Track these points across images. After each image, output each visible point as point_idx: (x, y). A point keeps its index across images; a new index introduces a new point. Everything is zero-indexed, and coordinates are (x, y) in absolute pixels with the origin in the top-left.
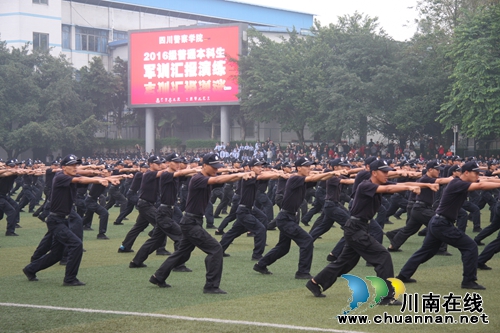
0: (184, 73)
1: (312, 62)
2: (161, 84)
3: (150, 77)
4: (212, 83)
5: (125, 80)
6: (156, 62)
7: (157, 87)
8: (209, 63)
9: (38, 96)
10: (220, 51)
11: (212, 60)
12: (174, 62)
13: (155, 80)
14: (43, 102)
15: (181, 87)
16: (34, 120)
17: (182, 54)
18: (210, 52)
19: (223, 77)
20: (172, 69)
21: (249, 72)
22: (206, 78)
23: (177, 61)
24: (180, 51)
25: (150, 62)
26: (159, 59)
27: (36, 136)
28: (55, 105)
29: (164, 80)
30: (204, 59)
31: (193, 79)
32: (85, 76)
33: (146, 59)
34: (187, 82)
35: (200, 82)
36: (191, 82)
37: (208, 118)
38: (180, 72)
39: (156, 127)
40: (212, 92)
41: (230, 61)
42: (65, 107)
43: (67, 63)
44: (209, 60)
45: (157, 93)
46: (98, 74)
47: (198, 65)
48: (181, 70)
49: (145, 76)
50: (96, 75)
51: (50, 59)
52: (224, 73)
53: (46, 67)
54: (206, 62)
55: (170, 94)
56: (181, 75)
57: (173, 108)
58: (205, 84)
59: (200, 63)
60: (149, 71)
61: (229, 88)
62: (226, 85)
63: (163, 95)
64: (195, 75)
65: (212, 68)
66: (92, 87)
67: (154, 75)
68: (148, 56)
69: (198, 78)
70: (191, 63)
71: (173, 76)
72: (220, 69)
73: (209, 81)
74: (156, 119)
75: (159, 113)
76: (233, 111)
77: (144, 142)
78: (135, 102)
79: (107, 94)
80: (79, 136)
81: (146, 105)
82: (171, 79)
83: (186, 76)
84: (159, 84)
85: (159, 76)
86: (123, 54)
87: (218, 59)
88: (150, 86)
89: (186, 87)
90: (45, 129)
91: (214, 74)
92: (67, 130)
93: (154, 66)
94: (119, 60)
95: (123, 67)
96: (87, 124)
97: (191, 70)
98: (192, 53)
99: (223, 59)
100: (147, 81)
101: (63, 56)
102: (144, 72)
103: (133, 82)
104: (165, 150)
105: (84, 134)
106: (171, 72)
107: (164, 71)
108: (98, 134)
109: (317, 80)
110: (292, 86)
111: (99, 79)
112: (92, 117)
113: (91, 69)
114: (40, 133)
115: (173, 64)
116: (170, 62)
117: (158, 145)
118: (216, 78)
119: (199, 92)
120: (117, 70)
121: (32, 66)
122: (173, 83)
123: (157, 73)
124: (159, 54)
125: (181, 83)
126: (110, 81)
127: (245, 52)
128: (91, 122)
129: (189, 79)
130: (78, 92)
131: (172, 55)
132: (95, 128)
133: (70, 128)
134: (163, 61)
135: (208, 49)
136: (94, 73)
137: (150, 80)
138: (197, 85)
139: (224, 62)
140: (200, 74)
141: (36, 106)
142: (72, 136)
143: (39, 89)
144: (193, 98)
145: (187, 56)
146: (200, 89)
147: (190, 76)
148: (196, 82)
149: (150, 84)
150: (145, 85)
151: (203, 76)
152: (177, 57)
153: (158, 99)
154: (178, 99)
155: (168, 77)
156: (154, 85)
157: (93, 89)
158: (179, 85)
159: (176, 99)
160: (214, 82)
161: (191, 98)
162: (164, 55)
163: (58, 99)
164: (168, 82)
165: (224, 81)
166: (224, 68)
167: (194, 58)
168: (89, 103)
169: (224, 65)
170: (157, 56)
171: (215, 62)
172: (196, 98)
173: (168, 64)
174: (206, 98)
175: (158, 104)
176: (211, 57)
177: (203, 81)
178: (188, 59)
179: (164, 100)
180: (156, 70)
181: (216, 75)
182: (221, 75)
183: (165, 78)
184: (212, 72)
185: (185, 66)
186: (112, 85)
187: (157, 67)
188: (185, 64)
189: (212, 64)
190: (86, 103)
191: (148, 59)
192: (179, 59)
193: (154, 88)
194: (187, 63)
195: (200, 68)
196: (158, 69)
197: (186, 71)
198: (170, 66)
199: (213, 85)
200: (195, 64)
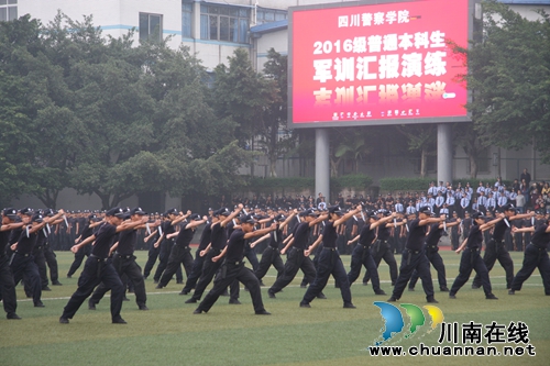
0: (378, 73)
2: (340, 91)
3: (323, 80)
4: (423, 88)
5: (284, 84)
6: (333, 55)
7: (334, 95)
8: (420, 56)
9: (152, 112)
10: (438, 38)
11: (423, 51)
12: (363, 55)
13: (331, 85)
14: (159, 122)
15: (374, 95)
16: (144, 148)
17: (375, 42)
18: (421, 39)
19: (441, 78)
20: (359, 66)
21: (489, 69)
22: (414, 80)
23: (367, 54)
24: (372, 38)
25: (323, 56)
26: (338, 50)
27: (150, 173)
28: (177, 124)
29: (347, 84)
30: (411, 50)
31: (392, 81)
32: (223, 79)
33: (317, 52)
34: (382, 87)
35: (404, 87)
36: (388, 86)
37: (415, 143)
38: (370, 71)
39: (332, 158)
40: (423, 102)
41: (453, 49)
42: (192, 128)
43: (194, 60)
44: (418, 51)
45: (333, 104)
46: (242, 75)
47: (401, 60)
48: (374, 67)
49: (315, 78)
50: (239, 78)
51: (167, 54)
52: (444, 71)
53: (163, 67)
54: (414, 54)
55: (356, 105)
56: (373, 76)
57: (358, 128)
58: (412, 90)
59: (405, 56)
60: (322, 71)
61: (452, 95)
62: (447, 90)
63: (344, 107)
64: (397, 75)
65: (423, 64)
66: (234, 96)
67: (330, 77)
68: (320, 47)
69: (400, 81)
70: (389, 57)
71: (359, 77)
72: (437, 64)
73: (419, 85)
74: (333, 145)
75: (336, 135)
76: (457, 131)
77: (314, 181)
78: (299, 119)
79: (255, 107)
80: (215, 172)
81: (316, 123)
82: (357, 83)
83: (382, 76)
84: (337, 90)
85: (337, 79)
86: (281, 45)
87: (434, 50)
88: (322, 94)
89: (382, 94)
90: (162, 162)
91: (426, 73)
92: (196, 164)
93: (329, 62)
94: (273, 54)
95: (280, 65)
96: (225, 154)
97: (389, 68)
98: (391, 41)
99: (441, 49)
100: (318, 85)
101: (185, 49)
102: (313, 71)
103: (296, 87)
104: (345, 194)
105: (221, 170)
106: (356, 71)
107: (345, 69)
108: (243, 170)
111: (244, 83)
112: (234, 143)
113: (232, 69)
114: (156, 168)
115: (359, 59)
116: (356, 55)
117: (334, 187)
118: (431, 79)
119: (401, 102)
120: (269, 68)
121: (139, 64)
122: (359, 89)
123: (334, 73)
124: (338, 44)
125: (373, 88)
126: (261, 86)
127: (478, 37)
128: (232, 151)
129: (386, 81)
130: (210, 104)
131: (359, 44)
132: (238, 160)
133: (201, 161)
134: (343, 55)
135: (417, 35)
136: (237, 77)
137: (323, 85)
138: (400, 90)
139: (444, 54)
140: (404, 74)
141: (148, 127)
142: (204, 174)
143: (152, 100)
144: (393, 113)
145: (382, 46)
146: (404, 97)
147: (388, 77)
148: (397, 86)
149: (323, 90)
150: (315, 93)
151: (409, 75)
152: (367, 47)
153: (335, 114)
154: (369, 113)
155: (352, 79)
156: (330, 92)
157: (236, 100)
158: (369, 92)
159: (365, 114)
160: (427, 85)
161: (390, 112)
162: (345, 45)
163: (182, 115)
164: (352, 88)
165: (444, 84)
166: (444, 63)
167: (395, 48)
168: (228, 120)
169: (443, 59)
170: (334, 48)
171: (429, 54)
172: (397, 112)
173: (352, 59)
174: (414, 112)
175: (336, 122)
176: (422, 47)
177: (410, 85)
178: (385, 49)
179: (345, 115)
180: (332, 68)
181: (430, 75)
182: (438, 74)
183: (347, 80)
184: (423, 70)
185: (381, 62)
186: (264, 93)
187: (334, 63)
188: (379, 58)
189: (424, 57)
190: (224, 121)
191: (321, 52)
192: (371, 50)
193: (329, 97)
194: (383, 57)
195: (404, 63)
196: (336, 67)
197: (381, 69)
198: (356, 63)
199: (426, 91)
200: (396, 57)
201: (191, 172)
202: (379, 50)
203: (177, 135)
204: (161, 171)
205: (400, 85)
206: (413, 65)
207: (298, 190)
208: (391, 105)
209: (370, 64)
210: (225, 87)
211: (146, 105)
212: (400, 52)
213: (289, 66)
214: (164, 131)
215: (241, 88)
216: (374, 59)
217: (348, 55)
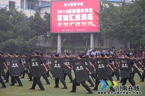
0: (75, 19)
1: (133, 14)
2: (64, 24)
3: (60, 21)
4: (87, 23)
5: (49, 21)
6: (63, 14)
7: (63, 25)
8: (86, 15)
9: (13, 28)
10: (91, 10)
11: (87, 13)
12: (71, 14)
13: (62, 22)
14: (15, 31)
15: (74, 25)
16: (11, 38)
17: (74, 11)
18: (86, 10)
19: (92, 21)
20: (70, 17)
21: (105, 18)
22: (84, 21)
23: (72, 14)
24: (73, 10)
25: (60, 14)
26: (64, 13)
27: (12, 45)
28: (20, 32)
29: (66, 22)
30: (84, 13)
31: (79, 21)
32: (33, 20)
33: (58, 13)
34: (76, 23)
35: (82, 23)
36: (78, 23)
37: (84, 38)
38: (73, 18)
39: (62, 41)
40: (87, 27)
41: (95, 13)
42: (24, 33)
43: (24, 14)
44: (86, 13)
45: (63, 27)
46: (38, 19)
47: (81, 16)
48: (74, 17)
49: (58, 20)
50: (37, 19)
51: (17, 12)
52: (93, 19)
53: (16, 16)
54: (85, 14)
55: (69, 27)
56: (73, 20)
58: (84, 24)
59: (82, 15)
60: (59, 18)
61: (95, 25)
62: (93, 24)
63: (66, 28)
64: (80, 20)
65: (87, 17)
66: (36, 24)
67: (62, 20)
68: (59, 12)
69: (81, 21)
70: (78, 15)
71: (70, 20)
72: (91, 17)
73: (86, 22)
74: (62, 38)
75: (63, 35)
76: (96, 35)
77: (57, 48)
78: (53, 31)
79: (41, 27)
80: (30, 45)
81: (58, 32)
82: (69, 21)
83: (76, 20)
84: (64, 23)
85: (64, 20)
86: (48, 11)
87: (90, 13)
88: (60, 24)
89: (76, 25)
90: (16, 42)
91: (88, 19)
92: (25, 42)
93: (62, 16)
94: (46, 13)
95: (48, 16)
96: (33, 40)
97: (78, 17)
98: (78, 10)
99: (92, 13)
100: (59, 22)
101: (22, 11)
102: (57, 18)
103: (52, 22)
104: (65, 51)
105: (32, 44)
106: (69, 18)
107: (66, 18)
108: (38, 44)
109: (136, 22)
110: (125, 25)
112: (36, 37)
113: (35, 17)
114: (14, 44)
115: (70, 15)
116: (69, 14)
117: (63, 49)
118: (89, 21)
119: (81, 27)
120: (45, 17)
121: (9, 15)
122: (70, 23)
123: (63, 19)
124: (64, 11)
125: (74, 23)
126: (43, 22)
127: (102, 10)
128: (35, 39)
129: (77, 21)
130: (29, 26)
131: (70, 11)
132: (37, 42)
133: (26, 42)
134: (65, 14)
135: (86, 9)
136: (36, 19)
137: (60, 22)
138: (81, 24)
139: (93, 14)
140: (82, 19)
141: (12, 32)
142: (27, 45)
143: (13, 25)
144: (79, 30)
145: (76, 12)
146: (82, 26)
147: (78, 20)
148: (80, 23)
149: (60, 23)
150: (58, 24)
151: (83, 20)
152: (72, 12)
153: (63, 30)
154: (72, 30)
155: (68, 20)
156: (62, 24)
157: (36, 25)
158: (72, 24)
159: (71, 30)
160: (88, 23)
161: (78, 29)
162: (66, 11)
163: (22, 29)
164: (68, 23)
165: (93, 22)
166: (93, 17)
167: (80, 12)
168: (34, 31)
169: (92, 16)
170: (63, 12)
171: (89, 14)
172: (80, 29)
173: (68, 15)
174: (84, 30)
175: (63, 32)
176: (87, 12)
177: (83, 22)
178: (77, 12)
179: (66, 30)
180: (62, 17)
181: (89, 20)
182: (91, 20)
183: (66, 21)
184: (87, 18)
185: (75, 16)
186: (44, 24)
187: (63, 16)
188: (75, 15)
189: (87, 15)
190: (33, 31)
191: (59, 13)
192: (73, 13)
193: (61, 25)
194: (76, 15)
195: (82, 16)
196: (63, 17)
197: (76, 18)
198: (69, 16)
199: (88, 24)
200: (80, 15)
201: (24, 45)
202: (75, 13)
203: (20, 35)
204: (16, 44)
205: (81, 22)
206: (84, 17)
207: (53, 50)
208: (78, 28)
209: (73, 16)
210: (33, 22)
211: (11, 26)
212: (81, 13)
213: (51, 16)
214: (16, 34)
215: (38, 22)
216: (74, 15)
217: (67, 14)
